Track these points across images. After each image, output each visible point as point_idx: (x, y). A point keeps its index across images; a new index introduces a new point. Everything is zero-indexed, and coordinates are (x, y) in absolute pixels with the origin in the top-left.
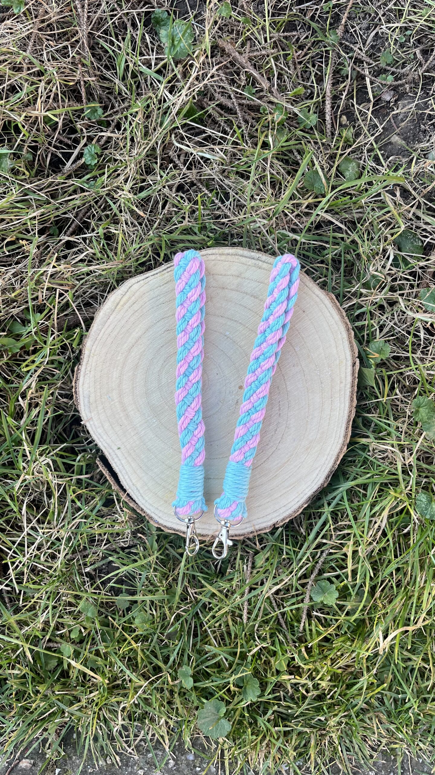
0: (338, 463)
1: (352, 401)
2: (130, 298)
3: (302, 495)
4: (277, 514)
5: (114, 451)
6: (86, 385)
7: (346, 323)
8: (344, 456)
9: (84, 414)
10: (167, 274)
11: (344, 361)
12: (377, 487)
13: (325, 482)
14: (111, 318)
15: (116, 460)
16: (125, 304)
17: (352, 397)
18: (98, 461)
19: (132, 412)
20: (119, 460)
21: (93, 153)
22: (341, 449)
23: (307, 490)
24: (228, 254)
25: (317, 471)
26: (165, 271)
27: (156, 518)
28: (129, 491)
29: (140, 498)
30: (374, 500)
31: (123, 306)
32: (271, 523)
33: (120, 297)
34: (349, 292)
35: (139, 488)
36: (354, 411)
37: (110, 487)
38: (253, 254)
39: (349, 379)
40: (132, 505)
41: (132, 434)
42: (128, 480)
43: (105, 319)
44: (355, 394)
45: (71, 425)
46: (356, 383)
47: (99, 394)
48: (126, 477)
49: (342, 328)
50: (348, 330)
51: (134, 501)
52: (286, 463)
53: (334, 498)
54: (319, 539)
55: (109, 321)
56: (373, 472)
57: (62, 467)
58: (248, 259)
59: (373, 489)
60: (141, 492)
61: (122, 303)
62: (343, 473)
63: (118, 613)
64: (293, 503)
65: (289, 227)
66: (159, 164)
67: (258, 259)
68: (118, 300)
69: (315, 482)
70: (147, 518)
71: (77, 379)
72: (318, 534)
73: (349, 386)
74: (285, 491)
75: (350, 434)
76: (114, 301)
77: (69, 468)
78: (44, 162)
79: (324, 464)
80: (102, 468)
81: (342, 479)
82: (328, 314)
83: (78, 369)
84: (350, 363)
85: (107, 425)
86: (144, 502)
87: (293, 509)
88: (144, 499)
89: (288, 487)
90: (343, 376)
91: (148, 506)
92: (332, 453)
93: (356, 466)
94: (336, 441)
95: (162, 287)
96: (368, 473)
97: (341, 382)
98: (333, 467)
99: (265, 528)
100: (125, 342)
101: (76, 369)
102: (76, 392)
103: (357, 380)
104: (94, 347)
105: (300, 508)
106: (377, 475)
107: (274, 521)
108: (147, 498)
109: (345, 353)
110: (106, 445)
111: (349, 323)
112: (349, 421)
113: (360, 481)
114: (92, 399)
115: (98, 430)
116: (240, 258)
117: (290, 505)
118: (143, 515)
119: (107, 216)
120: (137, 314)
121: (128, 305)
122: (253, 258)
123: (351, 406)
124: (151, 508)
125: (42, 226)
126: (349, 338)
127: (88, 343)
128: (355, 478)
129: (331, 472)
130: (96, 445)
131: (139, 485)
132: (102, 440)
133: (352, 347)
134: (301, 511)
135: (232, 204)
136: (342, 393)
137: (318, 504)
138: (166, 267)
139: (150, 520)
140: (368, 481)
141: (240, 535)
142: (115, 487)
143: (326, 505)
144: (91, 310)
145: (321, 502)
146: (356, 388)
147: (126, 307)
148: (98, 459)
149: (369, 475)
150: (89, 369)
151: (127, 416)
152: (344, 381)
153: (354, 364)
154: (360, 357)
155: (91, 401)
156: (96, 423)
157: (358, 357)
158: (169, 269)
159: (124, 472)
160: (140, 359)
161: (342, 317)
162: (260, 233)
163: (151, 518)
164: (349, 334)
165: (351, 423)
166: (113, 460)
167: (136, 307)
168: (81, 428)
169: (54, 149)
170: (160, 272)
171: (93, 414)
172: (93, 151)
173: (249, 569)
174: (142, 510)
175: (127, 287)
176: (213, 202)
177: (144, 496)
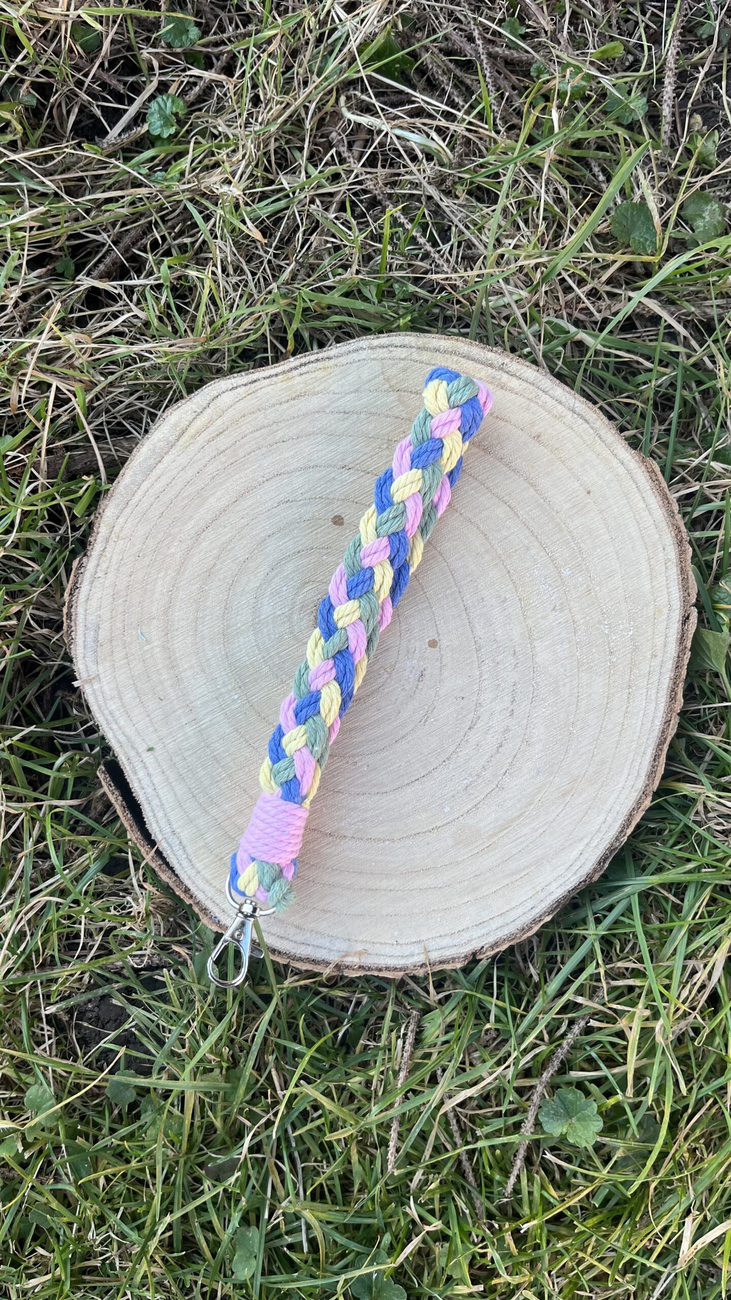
0: (629, 831)
1: (672, 699)
2: (211, 422)
3: (542, 895)
4: (484, 931)
5: (138, 754)
6: (93, 603)
7: (678, 528)
8: (642, 819)
9: (82, 666)
10: (298, 379)
11: (666, 611)
12: (707, 894)
13: (595, 871)
14: (165, 460)
15: (141, 774)
16: (199, 433)
17: (673, 691)
18: (101, 775)
19: (189, 673)
20: (149, 775)
21: (168, 112)
22: (639, 803)
23: (555, 885)
24: (437, 350)
25: (581, 846)
26: (295, 373)
27: (215, 911)
28: (162, 845)
29: (185, 863)
30: (697, 921)
31: (194, 437)
32: (467, 949)
33: (190, 418)
34: (684, 467)
35: (185, 842)
36: (675, 721)
37: (122, 833)
38: (490, 355)
39: (672, 649)
40: (164, 877)
41: (184, 720)
42: (163, 823)
43: (152, 461)
44: (681, 685)
45: (55, 688)
46: (686, 662)
47: (120, 625)
48: (160, 815)
49: (669, 539)
50: (680, 543)
51: (172, 869)
52: (514, 820)
53: (610, 908)
54: (569, 995)
55: (160, 466)
56: (700, 858)
57: (20, 777)
58: (479, 366)
59: (696, 898)
60: (189, 850)
61: (192, 430)
62: (634, 856)
63: (111, 1112)
64: (520, 911)
65: (570, 315)
66: (306, 152)
67: (501, 368)
68: (183, 425)
69: (575, 868)
70: (196, 909)
71: (75, 587)
72: (568, 982)
73: (670, 665)
74: (506, 882)
75: (661, 771)
76: (176, 425)
77: (36, 781)
78: (61, 124)
79: (599, 831)
80: (107, 788)
81: (630, 867)
82: (642, 505)
83: (80, 566)
84: (677, 616)
85: (129, 696)
86: (192, 873)
87: (519, 924)
88: (193, 866)
89: (513, 874)
90: (659, 642)
91: (202, 884)
92: (617, 808)
93: (664, 842)
94: (630, 783)
95: (285, 406)
96: (689, 860)
97: (654, 656)
98: (617, 839)
99: (453, 960)
100: (191, 518)
101: (75, 564)
102: (69, 615)
103: (688, 654)
104: (121, 520)
105: (535, 922)
106: (709, 866)
107: (475, 945)
108: (199, 866)
109: (669, 593)
110: (122, 739)
111: (683, 529)
112: (661, 743)
113: (671, 875)
114: (103, 635)
115: (110, 703)
116: (463, 360)
117: (512, 915)
118: (188, 901)
119: (183, 248)
120: (223, 458)
121: (205, 436)
122: (491, 365)
123: (670, 710)
124: (207, 888)
125: (38, 252)
126: (681, 561)
127: (109, 510)
128: (660, 870)
129: (610, 850)
130: (103, 738)
131: (185, 835)
132: (114, 726)
133: (684, 580)
134: (536, 928)
135: (454, 252)
136: (655, 678)
137: (574, 916)
138: (297, 363)
139: (201, 916)
140: (687, 877)
141: (395, 969)
142: (133, 835)
143: (591, 919)
144: (126, 444)
145: (581, 914)
146: (684, 673)
147: (202, 439)
148: (102, 767)
149: (691, 866)
150: (104, 566)
151: (178, 680)
152: (660, 654)
153: (686, 619)
154: (698, 605)
155: (101, 638)
156: (106, 688)
157: (695, 605)
158: (304, 369)
159: (156, 802)
160: (218, 558)
161: (671, 514)
162: (507, 318)
163: (205, 910)
164: (682, 553)
165: (666, 748)
166: (136, 773)
167: (223, 442)
168: (73, 698)
169: (86, 97)
170: (284, 372)
171: (101, 668)
172: (169, 107)
173: (408, 1047)
174: (187, 890)
175: (209, 398)
176: (413, 241)
177: (194, 861)
